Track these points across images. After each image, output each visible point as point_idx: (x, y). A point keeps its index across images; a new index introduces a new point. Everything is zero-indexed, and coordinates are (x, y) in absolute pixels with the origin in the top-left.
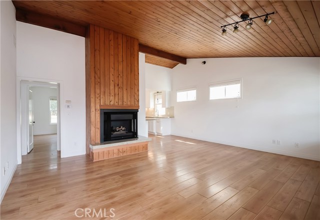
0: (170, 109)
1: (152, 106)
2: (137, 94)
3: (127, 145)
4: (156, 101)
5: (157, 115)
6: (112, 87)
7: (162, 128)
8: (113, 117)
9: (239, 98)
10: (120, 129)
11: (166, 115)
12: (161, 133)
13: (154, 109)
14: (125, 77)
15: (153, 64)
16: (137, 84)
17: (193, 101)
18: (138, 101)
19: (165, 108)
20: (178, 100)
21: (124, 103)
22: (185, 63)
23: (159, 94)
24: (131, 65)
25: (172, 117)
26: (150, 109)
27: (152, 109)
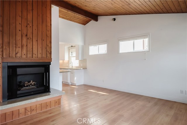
0: (83, 61)
1: (66, 59)
2: (49, 46)
3: (37, 101)
4: (70, 55)
5: (71, 67)
6: (19, 38)
7: (76, 78)
8: (19, 71)
9: (147, 51)
10: (29, 84)
11: (80, 66)
12: (75, 83)
13: (69, 61)
14: (35, 27)
15: (68, 19)
16: (49, 36)
17: (104, 54)
18: (51, 53)
19: (78, 60)
20: (91, 53)
21: (34, 55)
22: (97, 20)
23: (73, 47)
24: (42, 15)
25: (85, 68)
26: (64, 61)
27: (67, 61)
